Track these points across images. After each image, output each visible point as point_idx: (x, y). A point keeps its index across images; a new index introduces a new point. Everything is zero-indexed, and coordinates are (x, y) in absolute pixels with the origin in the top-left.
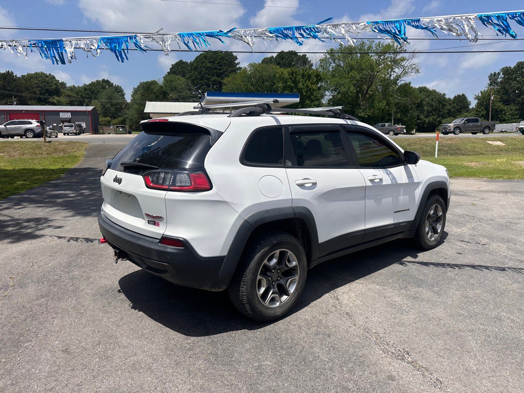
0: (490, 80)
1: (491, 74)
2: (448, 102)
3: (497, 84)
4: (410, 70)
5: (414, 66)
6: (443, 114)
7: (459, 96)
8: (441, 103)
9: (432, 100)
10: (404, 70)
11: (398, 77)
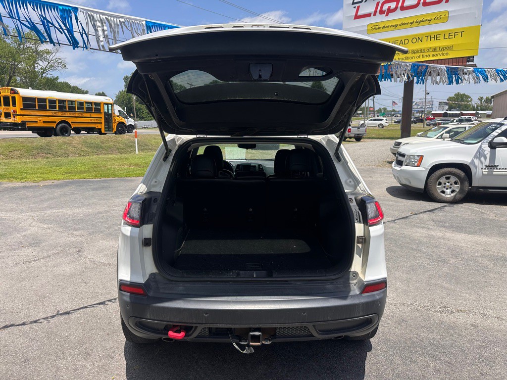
1: (125, 77)
5: (60, 61)
10: (49, 63)
11: (44, 70)
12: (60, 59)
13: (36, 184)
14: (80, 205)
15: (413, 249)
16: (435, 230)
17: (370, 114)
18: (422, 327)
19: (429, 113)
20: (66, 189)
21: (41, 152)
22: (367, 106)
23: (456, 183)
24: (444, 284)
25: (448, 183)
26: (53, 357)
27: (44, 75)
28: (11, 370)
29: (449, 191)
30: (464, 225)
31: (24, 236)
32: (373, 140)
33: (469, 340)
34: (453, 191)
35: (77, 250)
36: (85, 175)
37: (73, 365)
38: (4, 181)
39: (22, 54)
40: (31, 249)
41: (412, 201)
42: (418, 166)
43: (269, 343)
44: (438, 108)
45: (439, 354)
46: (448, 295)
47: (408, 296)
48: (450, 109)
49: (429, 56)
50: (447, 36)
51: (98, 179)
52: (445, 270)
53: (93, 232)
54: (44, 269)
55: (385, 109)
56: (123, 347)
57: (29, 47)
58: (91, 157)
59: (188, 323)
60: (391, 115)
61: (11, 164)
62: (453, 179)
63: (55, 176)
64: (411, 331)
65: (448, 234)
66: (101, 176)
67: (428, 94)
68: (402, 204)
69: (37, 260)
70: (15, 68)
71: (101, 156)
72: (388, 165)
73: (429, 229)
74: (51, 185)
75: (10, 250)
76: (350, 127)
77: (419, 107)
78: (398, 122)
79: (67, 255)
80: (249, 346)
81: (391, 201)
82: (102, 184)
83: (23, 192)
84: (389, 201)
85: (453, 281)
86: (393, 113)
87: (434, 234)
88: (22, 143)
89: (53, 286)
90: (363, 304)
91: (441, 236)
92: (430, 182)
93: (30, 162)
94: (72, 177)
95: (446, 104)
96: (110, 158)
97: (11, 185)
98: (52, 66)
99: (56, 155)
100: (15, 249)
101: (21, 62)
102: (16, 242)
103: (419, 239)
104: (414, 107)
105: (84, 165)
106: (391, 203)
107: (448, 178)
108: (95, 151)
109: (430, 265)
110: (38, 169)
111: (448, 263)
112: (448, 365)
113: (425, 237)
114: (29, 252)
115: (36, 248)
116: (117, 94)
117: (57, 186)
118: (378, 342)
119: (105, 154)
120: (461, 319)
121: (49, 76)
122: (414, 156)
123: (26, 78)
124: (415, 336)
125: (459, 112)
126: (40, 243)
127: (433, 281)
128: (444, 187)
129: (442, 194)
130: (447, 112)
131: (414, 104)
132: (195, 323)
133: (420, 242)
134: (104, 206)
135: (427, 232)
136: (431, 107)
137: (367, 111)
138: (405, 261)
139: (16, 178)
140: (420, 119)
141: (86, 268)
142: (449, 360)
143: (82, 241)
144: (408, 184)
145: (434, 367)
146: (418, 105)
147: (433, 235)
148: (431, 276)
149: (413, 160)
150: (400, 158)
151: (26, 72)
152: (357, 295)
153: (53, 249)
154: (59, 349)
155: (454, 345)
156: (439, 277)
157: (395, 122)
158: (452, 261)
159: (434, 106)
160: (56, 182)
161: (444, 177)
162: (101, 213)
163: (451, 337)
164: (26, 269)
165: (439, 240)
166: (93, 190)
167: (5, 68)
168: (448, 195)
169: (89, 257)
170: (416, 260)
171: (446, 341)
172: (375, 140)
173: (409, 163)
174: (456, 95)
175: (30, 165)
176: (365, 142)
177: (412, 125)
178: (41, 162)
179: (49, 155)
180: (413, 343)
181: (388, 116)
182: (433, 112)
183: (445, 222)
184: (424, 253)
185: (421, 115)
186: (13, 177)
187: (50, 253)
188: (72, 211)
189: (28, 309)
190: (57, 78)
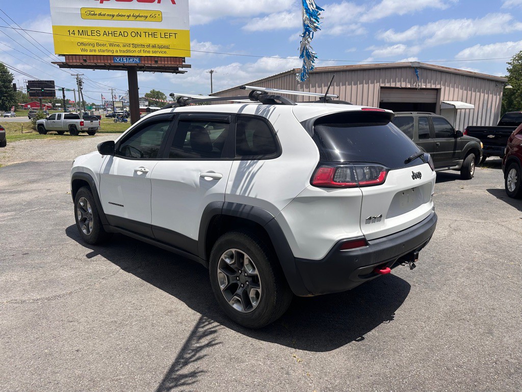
49: (149, 52)
50: (163, 36)
77: (126, 102)
95: (146, 100)
146: (125, 100)
157: (107, 116)
174: (151, 92)
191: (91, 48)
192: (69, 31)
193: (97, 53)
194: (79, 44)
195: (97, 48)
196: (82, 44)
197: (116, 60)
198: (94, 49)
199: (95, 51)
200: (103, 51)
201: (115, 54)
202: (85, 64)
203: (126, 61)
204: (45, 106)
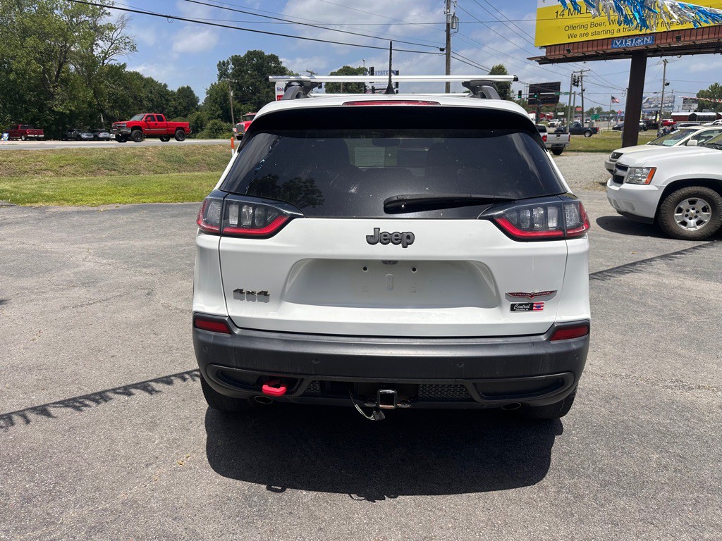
0: (219, 70)
1: (220, 62)
2: (171, 96)
3: (227, 76)
4: (122, 45)
5: (127, 40)
6: (169, 112)
7: (183, 88)
8: (164, 97)
9: (151, 92)
10: (112, 44)
11: (106, 55)
12: (127, 37)
13: (95, 209)
14: (153, 235)
15: (633, 302)
16: (669, 276)
17: (576, 117)
18: (643, 407)
19: (668, 115)
20: (134, 215)
21: (103, 167)
22: (572, 105)
23: (705, 210)
24: (679, 350)
25: (693, 209)
26: (107, 426)
27: (106, 62)
28: (50, 441)
29: (693, 222)
30: (714, 271)
31: (75, 274)
32: (579, 153)
33: (715, 427)
34: (699, 223)
35: (147, 292)
36: (161, 197)
37: (134, 437)
38: (52, 204)
39: (76, 32)
40: (84, 290)
41: (635, 236)
42: (647, 183)
43: (407, 406)
44: (681, 108)
45: (666, 444)
46: (685, 365)
47: (623, 364)
48: (700, 109)
51: (179, 203)
52: (682, 330)
53: (169, 270)
54: (100, 314)
55: (599, 109)
56: (203, 417)
57: (85, 20)
58: (171, 175)
59: (289, 373)
60: (608, 118)
61: (61, 183)
62: (701, 203)
63: (120, 199)
64: (625, 412)
65: (689, 283)
66: (183, 199)
67: (668, 84)
68: (620, 241)
69: (91, 304)
70: (66, 52)
71: (183, 173)
72: (600, 187)
73: (659, 274)
74: (114, 210)
75: (56, 291)
76: (546, 134)
77: (652, 106)
78: (618, 128)
79: (133, 298)
80: (378, 409)
81: (604, 236)
82: (185, 210)
83: (76, 218)
84: (600, 236)
85: (694, 346)
86: (611, 115)
87: (667, 282)
88: (77, 154)
89: (112, 337)
90: (551, 355)
91: (677, 285)
92: (665, 208)
93: (87, 180)
94: (144, 200)
95: (695, 101)
96: (196, 176)
97: (61, 209)
98: (116, 48)
99: (122, 172)
100: (63, 290)
101: (74, 42)
102: (65, 280)
103: (643, 289)
104: (645, 105)
105: (161, 185)
106: (602, 238)
107: (692, 202)
108: (176, 167)
109: (659, 323)
110: (97, 189)
111: (687, 322)
112: (680, 460)
113: (653, 286)
114: (81, 293)
115: (91, 289)
116: (209, 88)
117: (122, 211)
118: (574, 425)
119: (190, 171)
120: (704, 398)
121: (112, 63)
122: (641, 168)
123: (82, 65)
124: (631, 418)
125: (714, 114)
126: (97, 282)
127: (662, 345)
128: (687, 216)
129: (683, 227)
130: (695, 113)
131: (644, 101)
132: (300, 374)
133: (645, 293)
134: (185, 237)
135: (656, 279)
136: (672, 106)
137: (571, 112)
138: (620, 318)
139: (68, 201)
140: (653, 124)
141: (157, 315)
142: (681, 453)
143: (154, 281)
144: (630, 211)
145: (658, 462)
146: (651, 103)
147: (665, 283)
148: (660, 339)
149: (639, 175)
150: (620, 172)
151: (82, 58)
152: (543, 342)
153: (114, 291)
154: (115, 417)
155: (690, 433)
156: (672, 340)
157: (614, 129)
158: (693, 319)
159: (675, 105)
160: (121, 206)
161: (687, 200)
162: (181, 246)
163: (686, 423)
164: (77, 314)
165: (675, 290)
166: (172, 216)
167: (53, 52)
168: (692, 227)
169: (162, 301)
170: (637, 316)
171: (679, 427)
172: (582, 153)
173: (633, 179)
174: (711, 87)
175: (87, 184)
176: (567, 156)
177: (640, 133)
178: (103, 181)
179: (113, 172)
180: (627, 427)
181: (604, 120)
182: (673, 114)
183: (686, 266)
184: (650, 307)
185: (654, 118)
186: (64, 200)
187: (109, 295)
188: (141, 243)
189: (76, 364)
190: (124, 66)
191: (583, 31)
192: (557, 12)
193: (590, 38)
194: (567, 28)
195: (590, 30)
196: (572, 27)
197: (616, 44)
198: (586, 32)
199: (587, 34)
200: (599, 33)
201: (616, 35)
202: (569, 56)
203: (630, 44)
204: (545, 116)
